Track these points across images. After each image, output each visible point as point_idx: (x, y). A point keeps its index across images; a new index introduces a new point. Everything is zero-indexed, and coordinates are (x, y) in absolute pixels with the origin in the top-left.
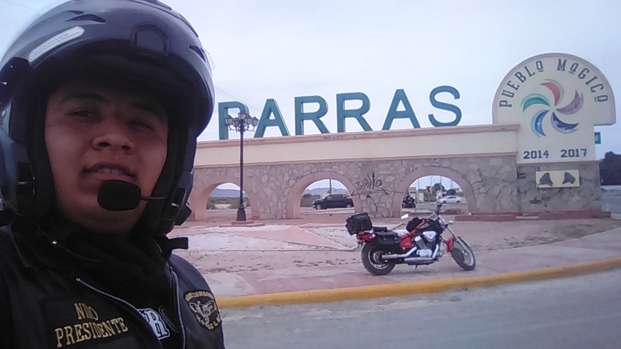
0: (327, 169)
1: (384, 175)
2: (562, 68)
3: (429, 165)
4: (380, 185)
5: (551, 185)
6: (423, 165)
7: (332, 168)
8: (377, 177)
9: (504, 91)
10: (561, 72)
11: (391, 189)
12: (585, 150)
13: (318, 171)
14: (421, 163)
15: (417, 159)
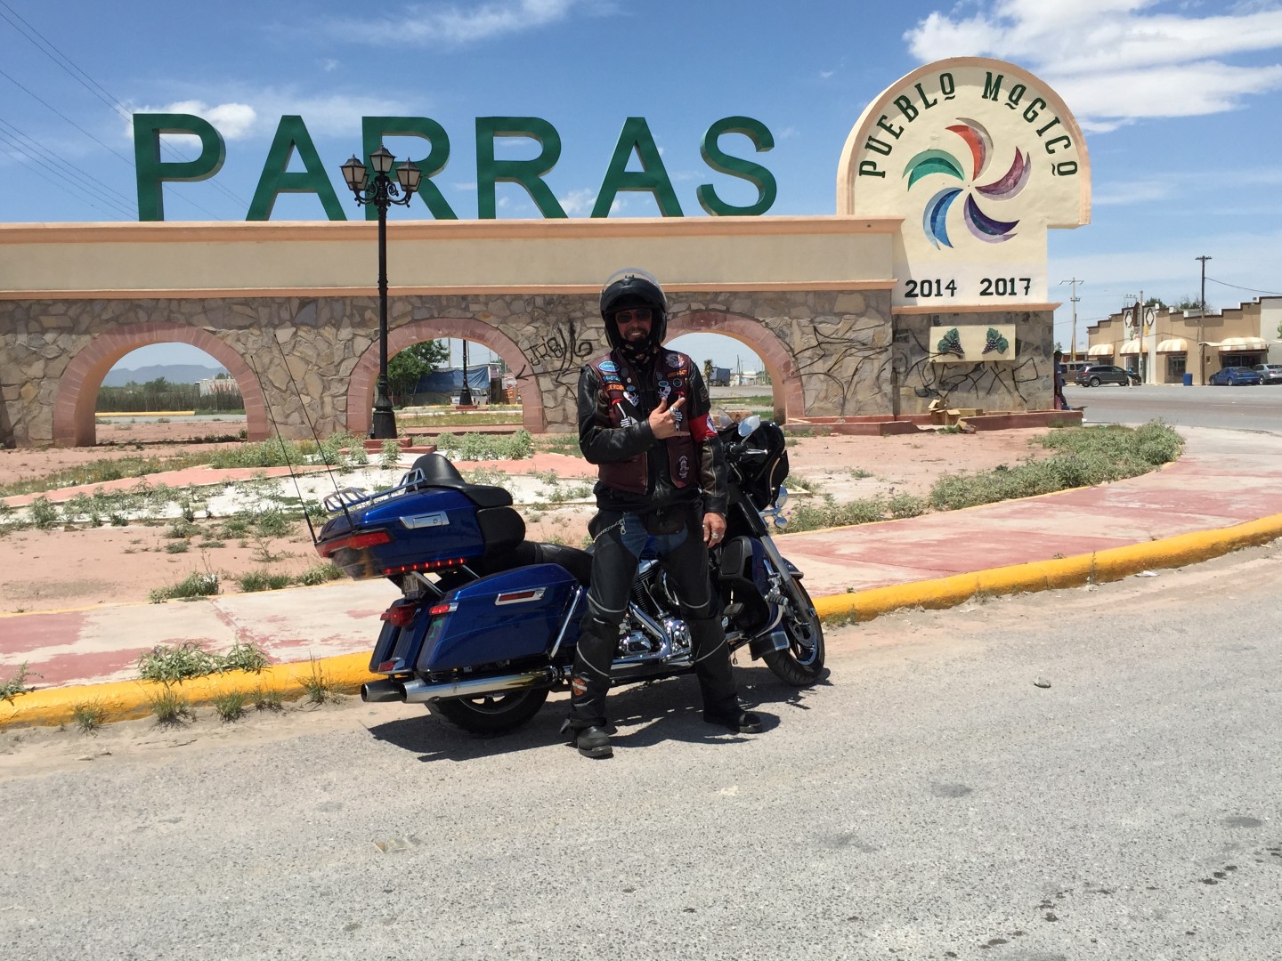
1: (598, 328)
4: (589, 353)
5: (960, 357)
6: (689, 308)
8: (580, 335)
9: (870, 138)
10: (989, 101)
12: (1029, 280)
13: (432, 317)
14: (685, 301)
15: (677, 293)
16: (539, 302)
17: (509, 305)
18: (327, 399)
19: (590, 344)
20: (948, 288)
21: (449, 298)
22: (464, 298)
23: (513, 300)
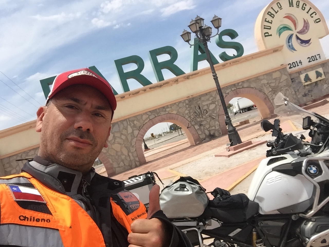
0: (162, 113)
1: (207, 105)
2: (292, 5)
3: (236, 89)
4: (207, 113)
5: (311, 82)
6: (232, 90)
7: (165, 111)
8: (202, 108)
9: (264, 26)
10: (292, 7)
11: (216, 114)
12: (319, 55)
13: (156, 117)
14: (230, 88)
15: (227, 87)
16: (187, 102)
17: (178, 105)
18: (130, 154)
19: (206, 110)
20: (300, 63)
21: (159, 109)
22: (164, 107)
23: (179, 104)
